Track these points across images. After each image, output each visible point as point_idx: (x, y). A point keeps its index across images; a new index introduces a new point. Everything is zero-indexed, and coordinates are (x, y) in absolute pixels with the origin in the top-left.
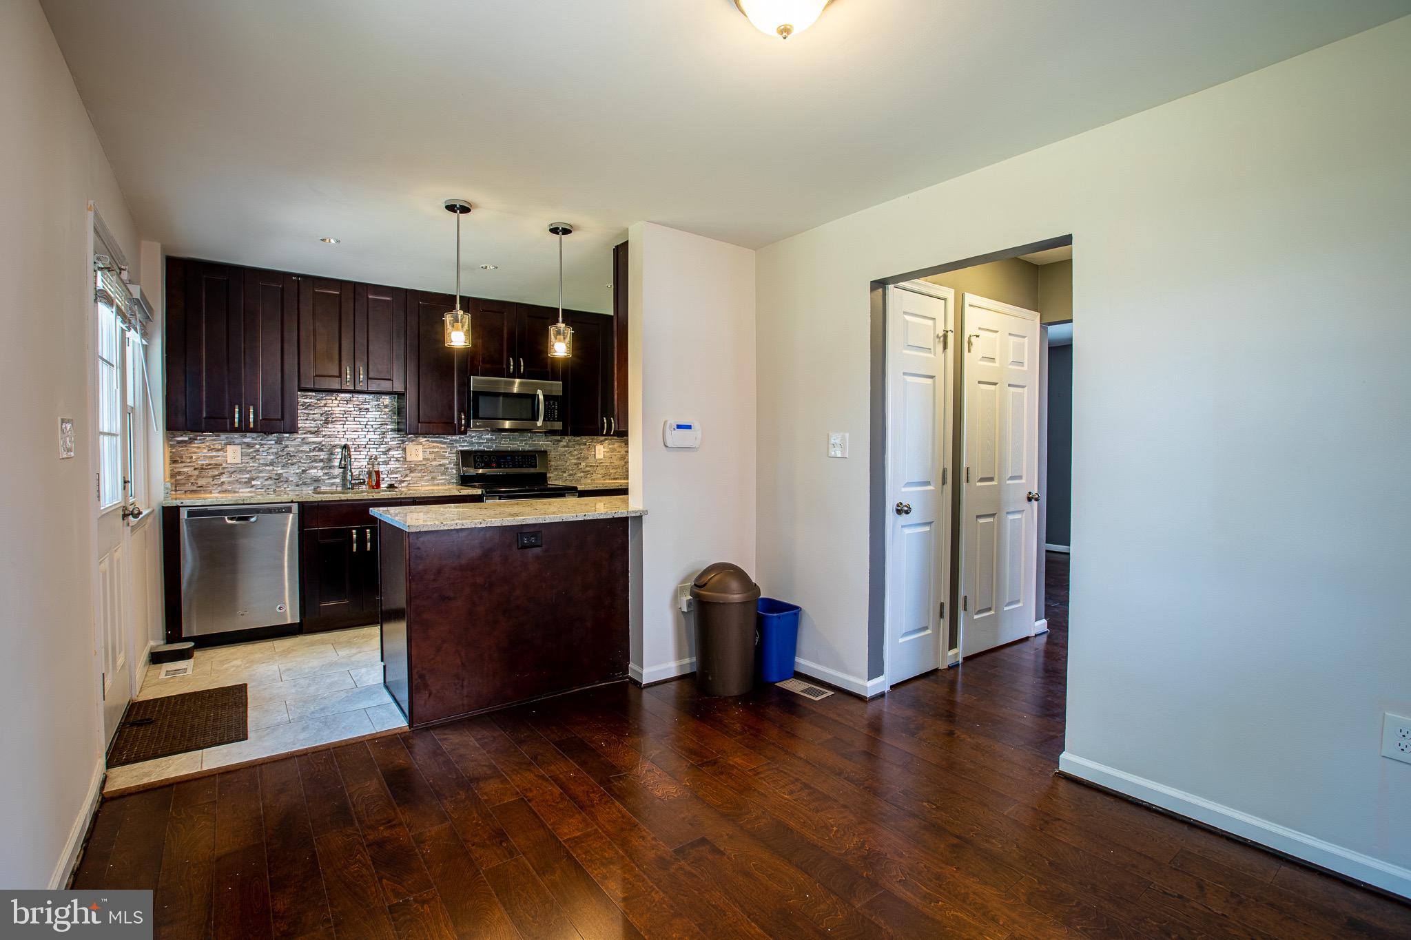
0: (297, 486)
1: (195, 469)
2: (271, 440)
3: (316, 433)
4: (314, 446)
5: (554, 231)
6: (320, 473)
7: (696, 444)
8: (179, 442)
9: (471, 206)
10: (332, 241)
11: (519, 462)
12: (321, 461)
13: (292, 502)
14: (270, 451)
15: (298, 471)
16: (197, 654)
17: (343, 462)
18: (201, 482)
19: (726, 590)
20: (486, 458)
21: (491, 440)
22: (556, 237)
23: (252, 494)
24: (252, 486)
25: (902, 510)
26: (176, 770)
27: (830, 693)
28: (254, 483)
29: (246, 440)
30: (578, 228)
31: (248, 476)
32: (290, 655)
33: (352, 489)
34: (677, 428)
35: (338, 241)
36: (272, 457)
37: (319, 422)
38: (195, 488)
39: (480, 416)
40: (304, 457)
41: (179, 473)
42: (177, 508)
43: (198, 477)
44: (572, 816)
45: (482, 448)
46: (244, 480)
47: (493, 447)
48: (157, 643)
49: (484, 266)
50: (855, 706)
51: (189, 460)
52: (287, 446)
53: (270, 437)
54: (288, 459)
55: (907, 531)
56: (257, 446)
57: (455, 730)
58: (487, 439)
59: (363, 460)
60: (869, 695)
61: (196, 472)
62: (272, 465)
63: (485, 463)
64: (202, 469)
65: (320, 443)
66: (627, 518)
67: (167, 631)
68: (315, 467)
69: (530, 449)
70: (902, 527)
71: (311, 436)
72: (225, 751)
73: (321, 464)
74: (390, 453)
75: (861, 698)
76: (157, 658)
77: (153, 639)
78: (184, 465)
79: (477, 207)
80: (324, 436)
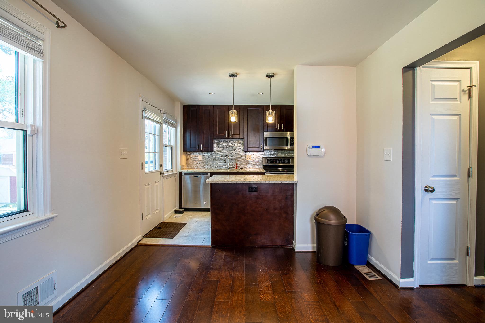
0: (216, 167)
1: (191, 162)
2: (210, 153)
3: (221, 152)
4: (220, 155)
5: (268, 76)
6: (222, 164)
7: (323, 154)
8: (188, 155)
9: (237, 74)
10: (213, 94)
11: (283, 161)
12: (222, 160)
13: (208, 172)
14: (209, 157)
15: (216, 163)
16: (185, 212)
17: (225, 160)
18: (193, 165)
19: (328, 218)
20: (272, 160)
21: (275, 153)
22: (269, 79)
23: (204, 170)
24: (204, 167)
25: (429, 190)
26: (154, 242)
27: (379, 278)
28: (205, 166)
29: (203, 154)
30: (276, 74)
31: (203, 164)
32: (204, 217)
33: (230, 169)
34: (313, 148)
35: (214, 93)
36: (209, 159)
37: (221, 148)
38: (191, 167)
39: (267, 145)
40: (218, 159)
41: (188, 163)
42: (181, 172)
43: (192, 164)
44: (226, 293)
45: (271, 156)
46: (202, 165)
47: (275, 156)
48: (177, 208)
49: (259, 93)
50: (394, 290)
51: (190, 160)
52: (213, 156)
53: (209, 153)
54: (213, 159)
55: (434, 202)
56: (206, 156)
57: (222, 250)
58: (273, 153)
59: (234, 160)
60: (401, 286)
61: (192, 163)
62: (209, 161)
63: (271, 161)
64: (193, 162)
65: (222, 155)
66: (294, 183)
67: (179, 205)
68: (220, 162)
69: (289, 156)
70: (430, 199)
71: (220, 152)
72: (166, 240)
73: (222, 161)
74: (241, 158)
75: (396, 286)
76: (176, 212)
77: (177, 207)
78: (189, 161)
79: (239, 74)
80: (223, 153)
